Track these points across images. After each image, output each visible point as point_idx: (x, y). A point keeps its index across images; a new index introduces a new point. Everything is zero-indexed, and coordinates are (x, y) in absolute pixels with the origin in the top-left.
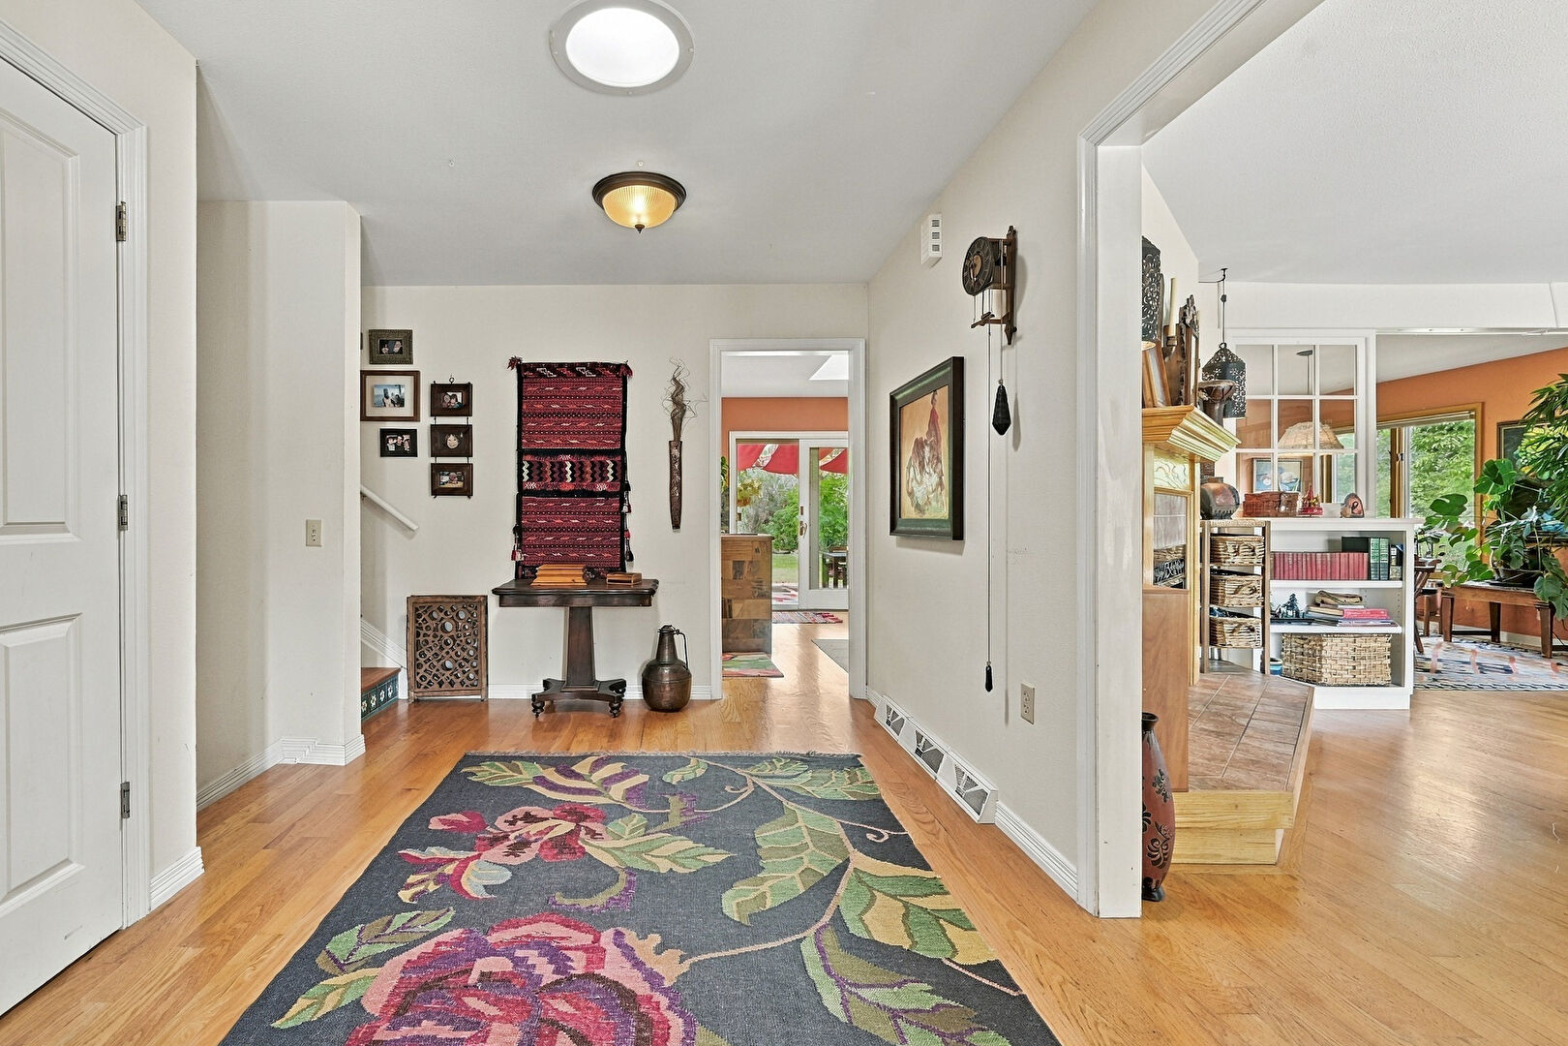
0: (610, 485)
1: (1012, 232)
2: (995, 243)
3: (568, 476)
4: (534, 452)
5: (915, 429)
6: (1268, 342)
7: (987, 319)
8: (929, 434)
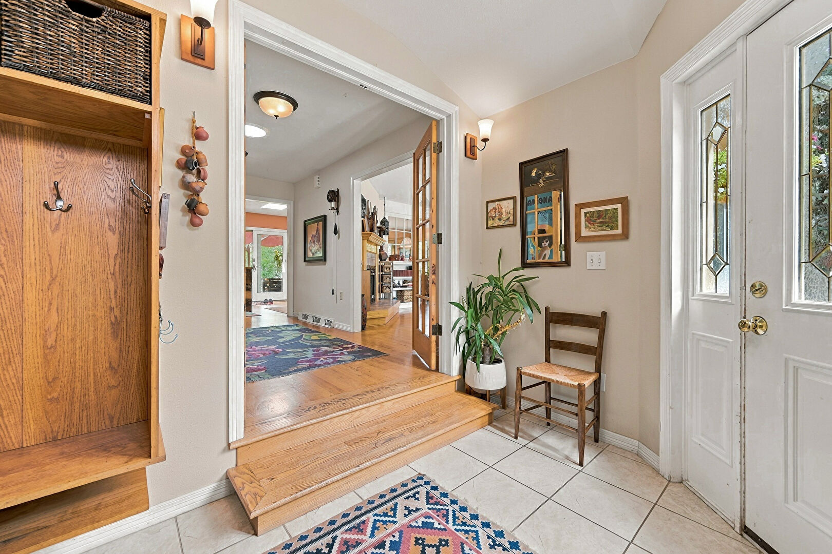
1: (338, 190)
2: (334, 191)
5: (312, 231)
6: (395, 217)
7: (333, 208)
8: (316, 234)
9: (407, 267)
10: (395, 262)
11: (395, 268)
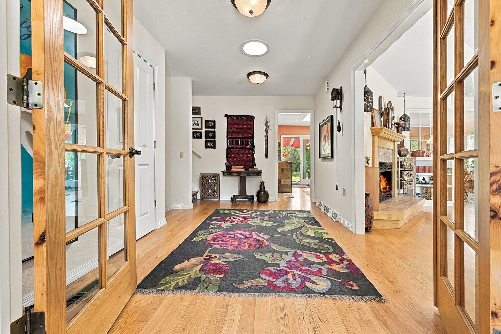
0: (250, 146)
1: (341, 87)
2: (337, 89)
3: (239, 144)
4: (231, 138)
6: (418, 112)
7: (336, 107)
8: (327, 133)
10: (417, 158)
11: (417, 164)
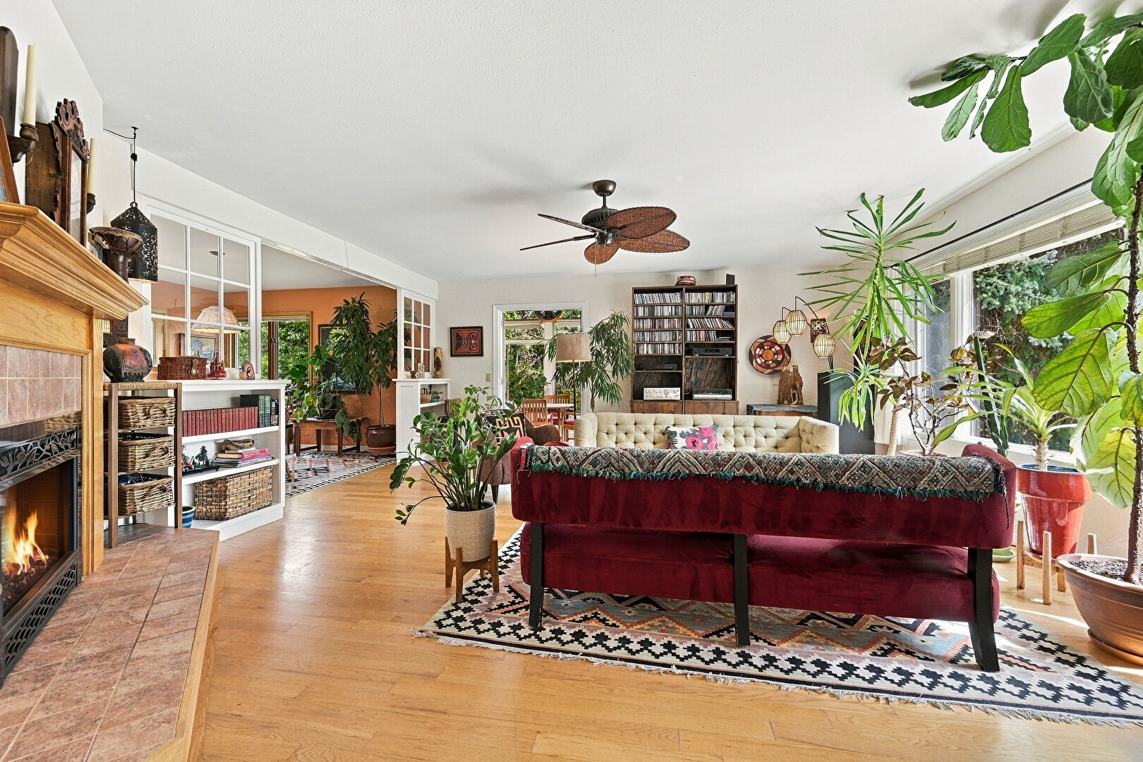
6: (184, 222)
9: (233, 400)
10: (187, 386)
11: (186, 405)
